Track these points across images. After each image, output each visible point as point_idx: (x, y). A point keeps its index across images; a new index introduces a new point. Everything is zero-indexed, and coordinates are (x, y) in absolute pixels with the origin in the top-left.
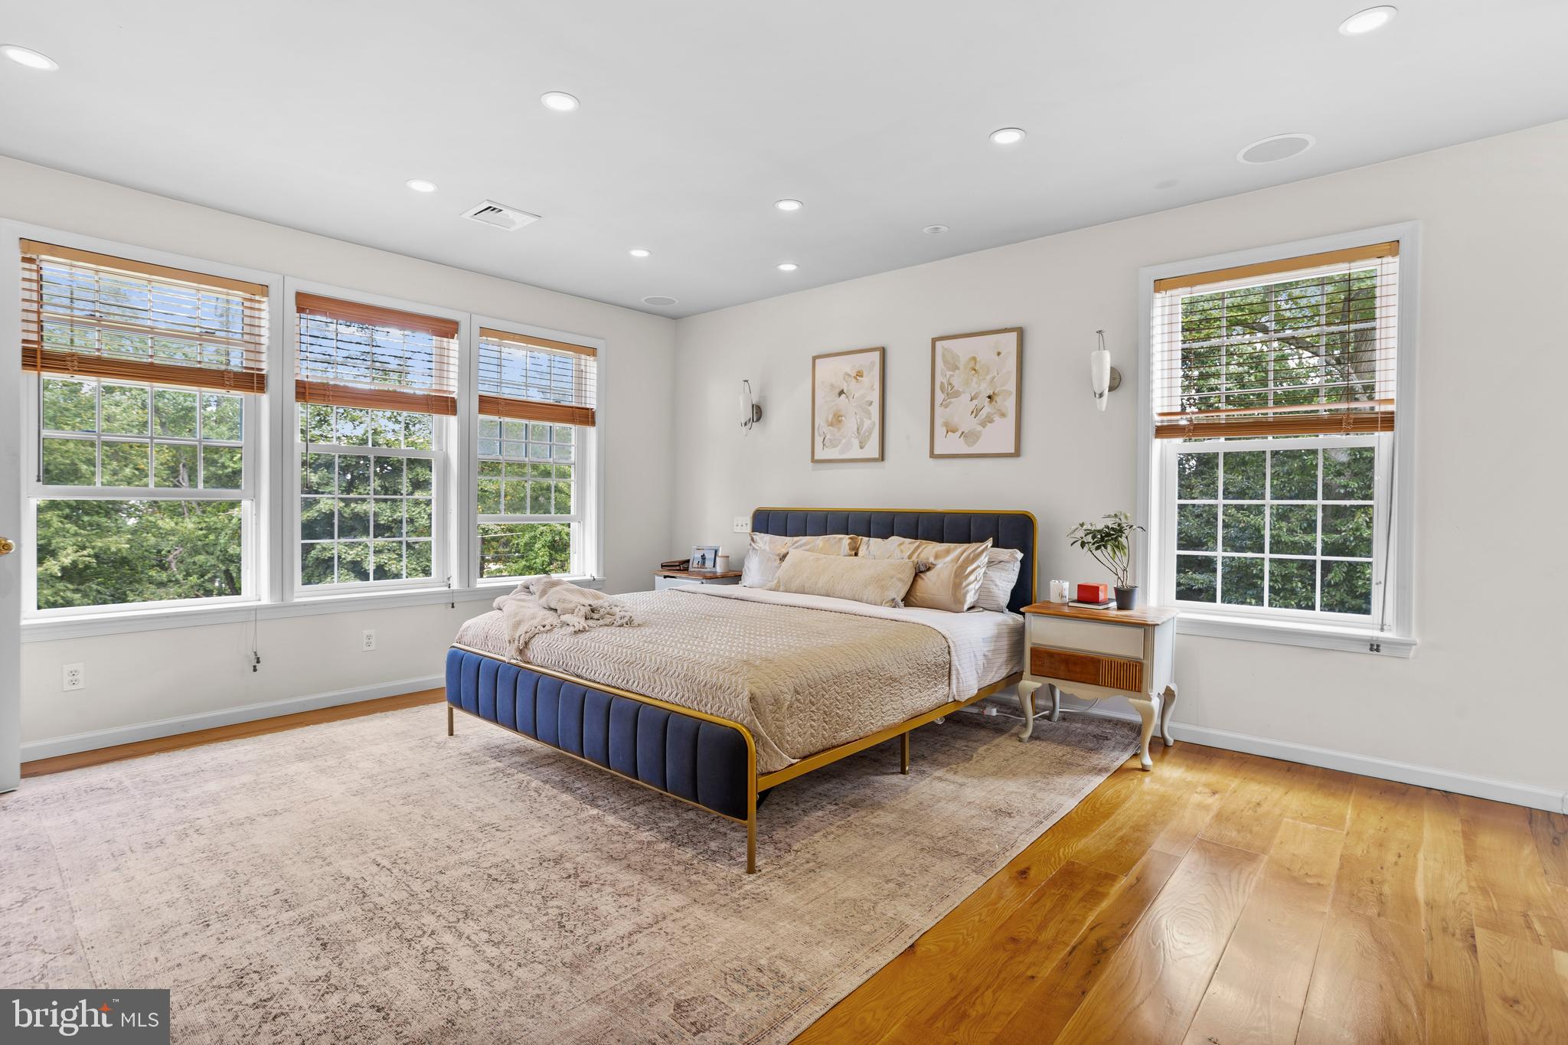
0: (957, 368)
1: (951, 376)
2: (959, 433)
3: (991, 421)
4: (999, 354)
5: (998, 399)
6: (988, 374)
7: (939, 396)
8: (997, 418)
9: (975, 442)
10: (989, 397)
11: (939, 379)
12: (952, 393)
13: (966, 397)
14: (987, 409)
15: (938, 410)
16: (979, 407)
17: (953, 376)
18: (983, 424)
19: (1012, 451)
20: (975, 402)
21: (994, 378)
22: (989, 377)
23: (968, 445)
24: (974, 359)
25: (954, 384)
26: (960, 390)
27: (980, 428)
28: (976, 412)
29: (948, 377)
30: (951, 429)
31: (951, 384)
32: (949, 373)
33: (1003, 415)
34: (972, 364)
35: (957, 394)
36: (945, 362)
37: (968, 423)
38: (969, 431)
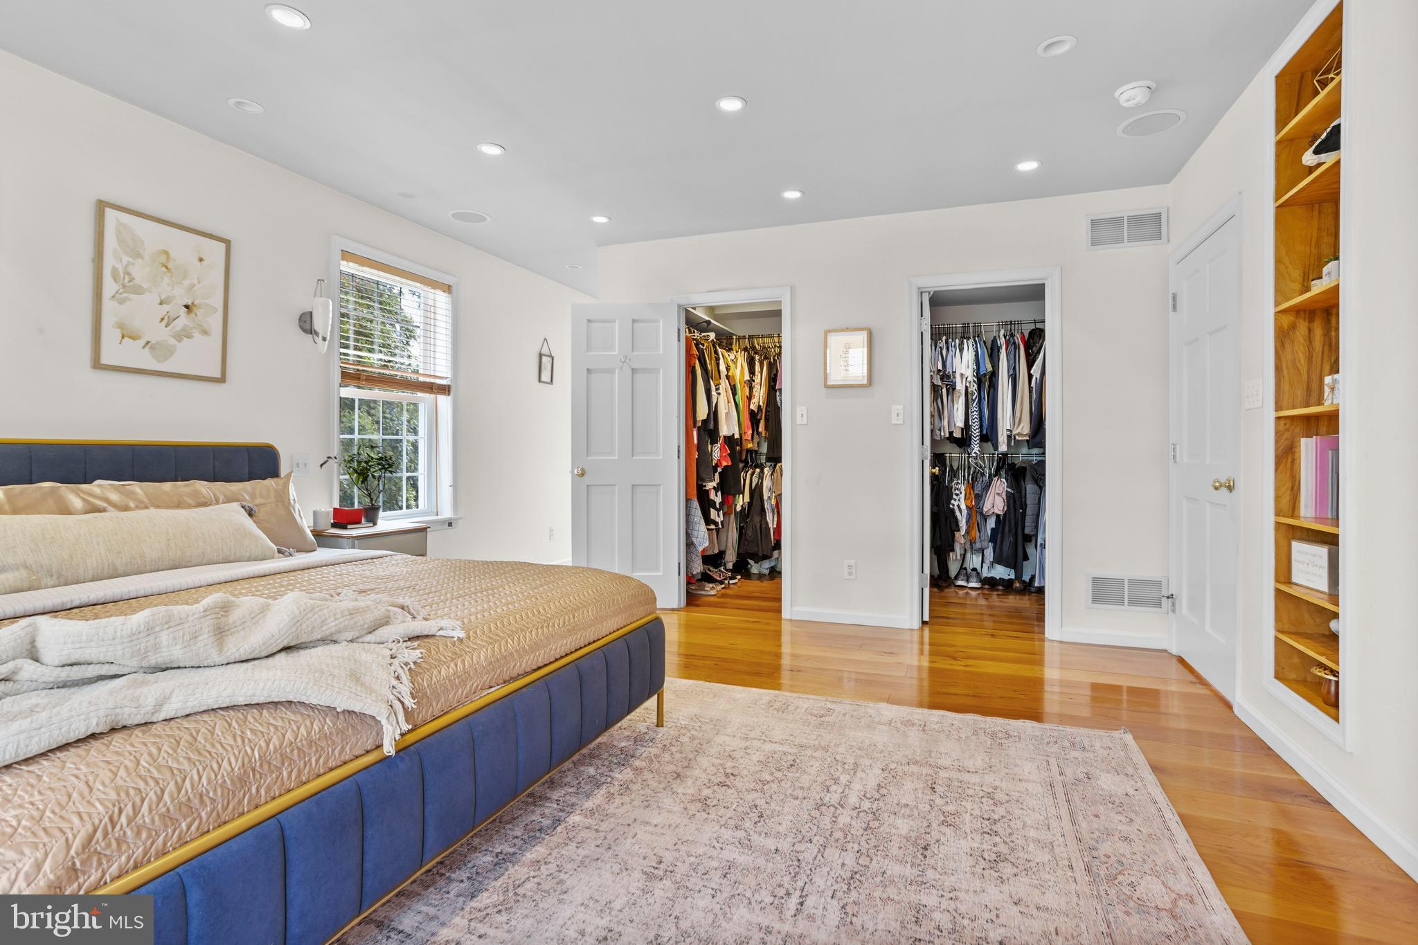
0: (138, 255)
1: (129, 264)
2: (142, 342)
3: (189, 336)
4: (201, 260)
5: (200, 312)
6: (184, 278)
7: (109, 287)
8: (196, 334)
9: (166, 358)
10: (187, 307)
11: (109, 262)
12: (130, 287)
13: (151, 299)
14: (183, 320)
15: (108, 305)
16: (173, 315)
17: (133, 264)
18: (179, 337)
19: (218, 375)
20: (166, 308)
21: (193, 285)
22: (186, 283)
23: (158, 361)
24: (166, 253)
25: (134, 274)
26: (145, 286)
27: (173, 341)
28: (168, 320)
29: (125, 263)
30: (128, 334)
31: (128, 274)
32: (126, 259)
33: (205, 332)
34: (163, 259)
35: (138, 290)
36: (121, 241)
37: (159, 333)
38: (157, 343)
